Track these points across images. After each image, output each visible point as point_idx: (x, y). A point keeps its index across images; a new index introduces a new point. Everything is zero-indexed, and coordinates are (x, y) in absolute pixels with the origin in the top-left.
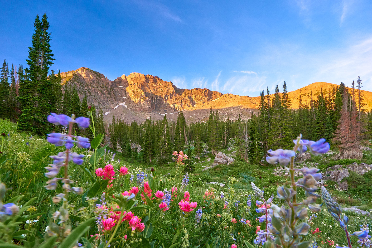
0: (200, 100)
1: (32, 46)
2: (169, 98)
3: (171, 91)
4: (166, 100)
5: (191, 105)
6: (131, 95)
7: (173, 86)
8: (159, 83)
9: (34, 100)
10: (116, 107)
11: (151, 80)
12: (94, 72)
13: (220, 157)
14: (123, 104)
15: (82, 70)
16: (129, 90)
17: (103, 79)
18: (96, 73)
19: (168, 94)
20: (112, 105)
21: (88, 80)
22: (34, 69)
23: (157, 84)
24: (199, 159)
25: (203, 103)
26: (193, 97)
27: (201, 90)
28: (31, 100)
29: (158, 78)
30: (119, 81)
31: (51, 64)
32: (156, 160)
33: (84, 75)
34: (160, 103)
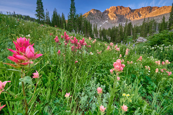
0: (144, 13)
2: (127, 15)
3: (129, 12)
4: (125, 16)
5: (139, 17)
6: (110, 17)
7: (130, 9)
8: (123, 9)
10: (104, 23)
11: (119, 8)
12: (96, 10)
14: (107, 21)
15: (92, 10)
16: (109, 15)
17: (99, 12)
18: (97, 10)
19: (127, 14)
20: (102, 22)
21: (94, 14)
23: (121, 10)
25: (146, 14)
26: (140, 12)
27: (145, 8)
29: (122, 6)
30: (106, 12)
33: (93, 12)
34: (123, 18)
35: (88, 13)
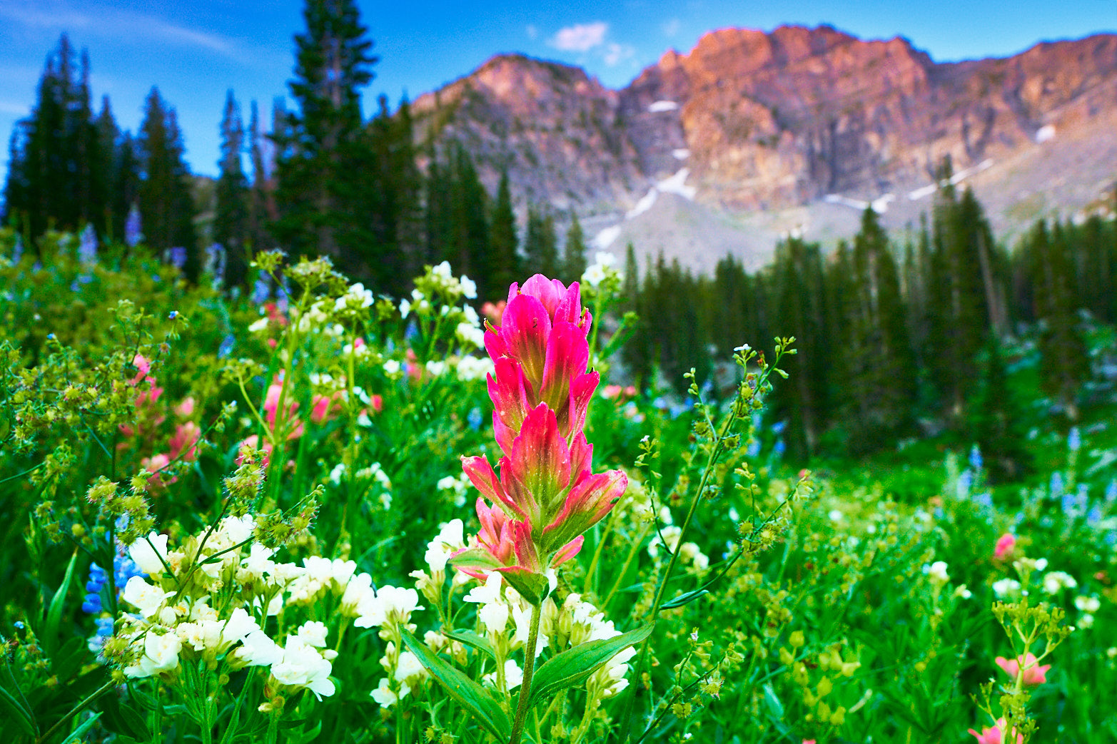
2: (898, 119)
3: (906, 83)
5: (1019, 136)
6: (711, 137)
7: (914, 54)
8: (840, 57)
10: (646, 205)
11: (799, 46)
12: (541, 63)
14: (675, 184)
16: (695, 116)
17: (581, 87)
18: (551, 65)
19: (893, 101)
20: (624, 197)
22: (316, 109)
23: (828, 64)
26: (1032, 90)
29: (829, 29)
30: (652, 82)
33: (503, 89)
34: (854, 151)
35: (447, 97)
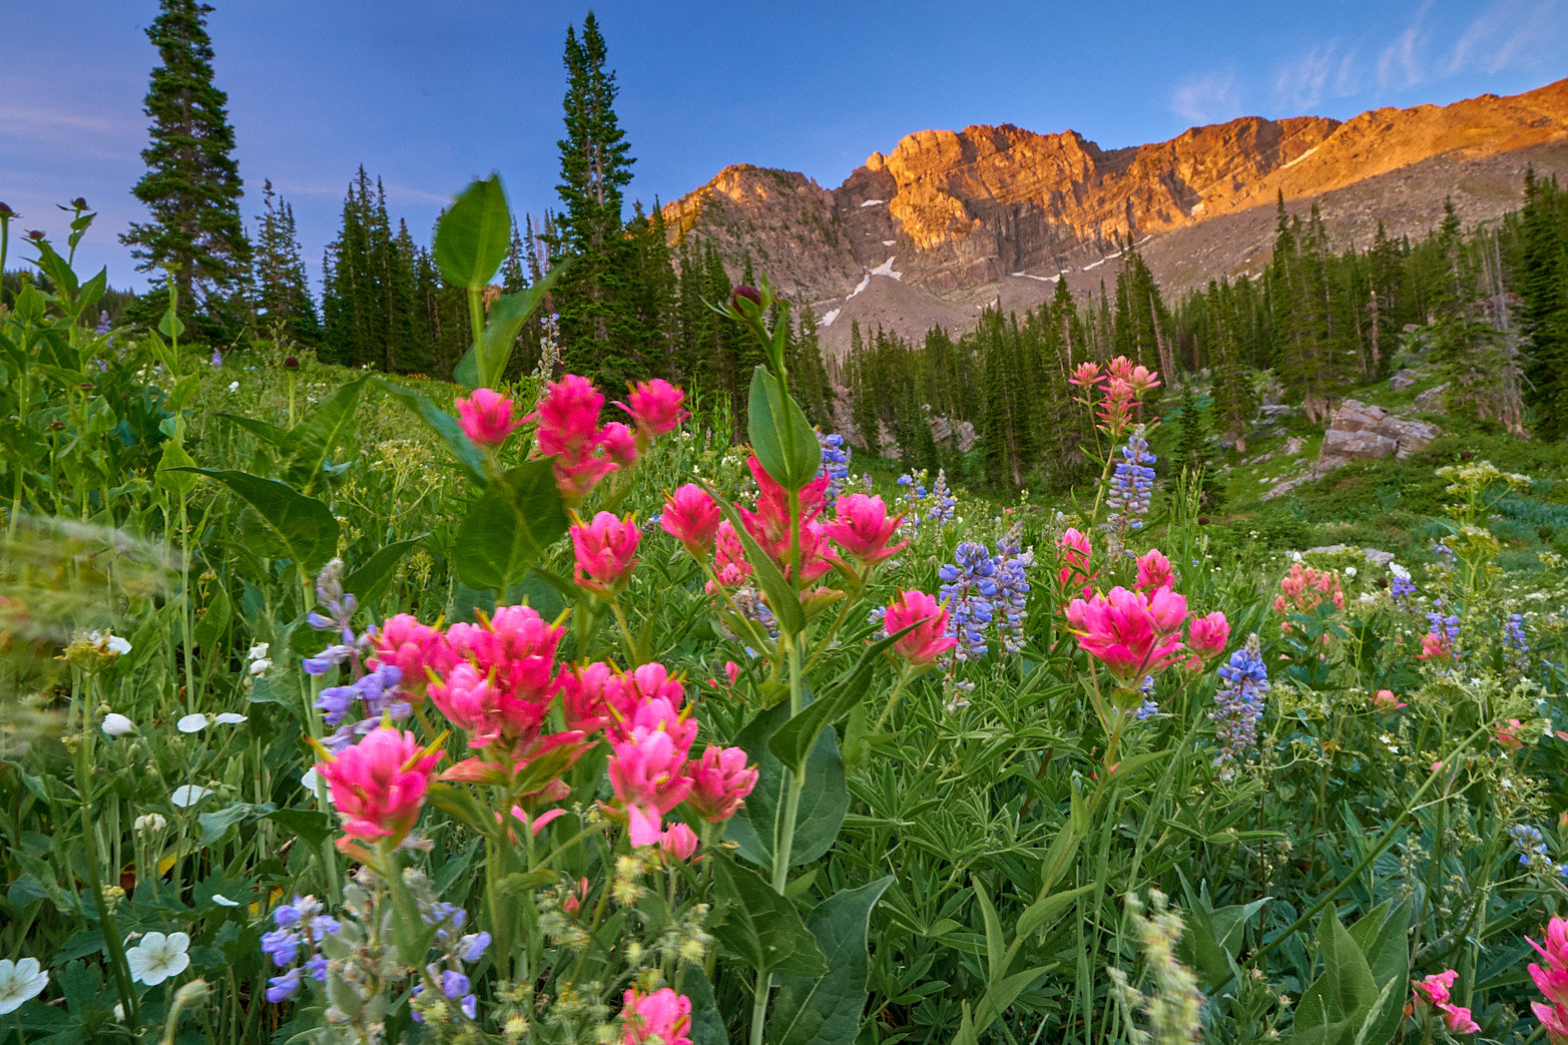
0: (1221, 176)
1: (566, 136)
2: (1071, 202)
3: (1077, 170)
4: (1057, 215)
5: (1175, 213)
6: (914, 227)
7: (1083, 145)
8: (1020, 152)
9: (591, 315)
10: (861, 287)
11: (985, 144)
12: (767, 172)
13: (1355, 426)
14: (884, 269)
15: (728, 176)
16: (901, 211)
17: (801, 190)
18: (775, 174)
19: (1067, 187)
20: (843, 282)
21: (752, 210)
22: (582, 209)
23: (1010, 158)
24: (1241, 447)
25: (1237, 187)
26: (1185, 171)
27: (1220, 131)
28: (584, 318)
29: (1011, 128)
30: (862, 183)
31: (624, 178)
32: (1041, 473)
33: (736, 194)
34: (1035, 233)
35: (690, 206)
